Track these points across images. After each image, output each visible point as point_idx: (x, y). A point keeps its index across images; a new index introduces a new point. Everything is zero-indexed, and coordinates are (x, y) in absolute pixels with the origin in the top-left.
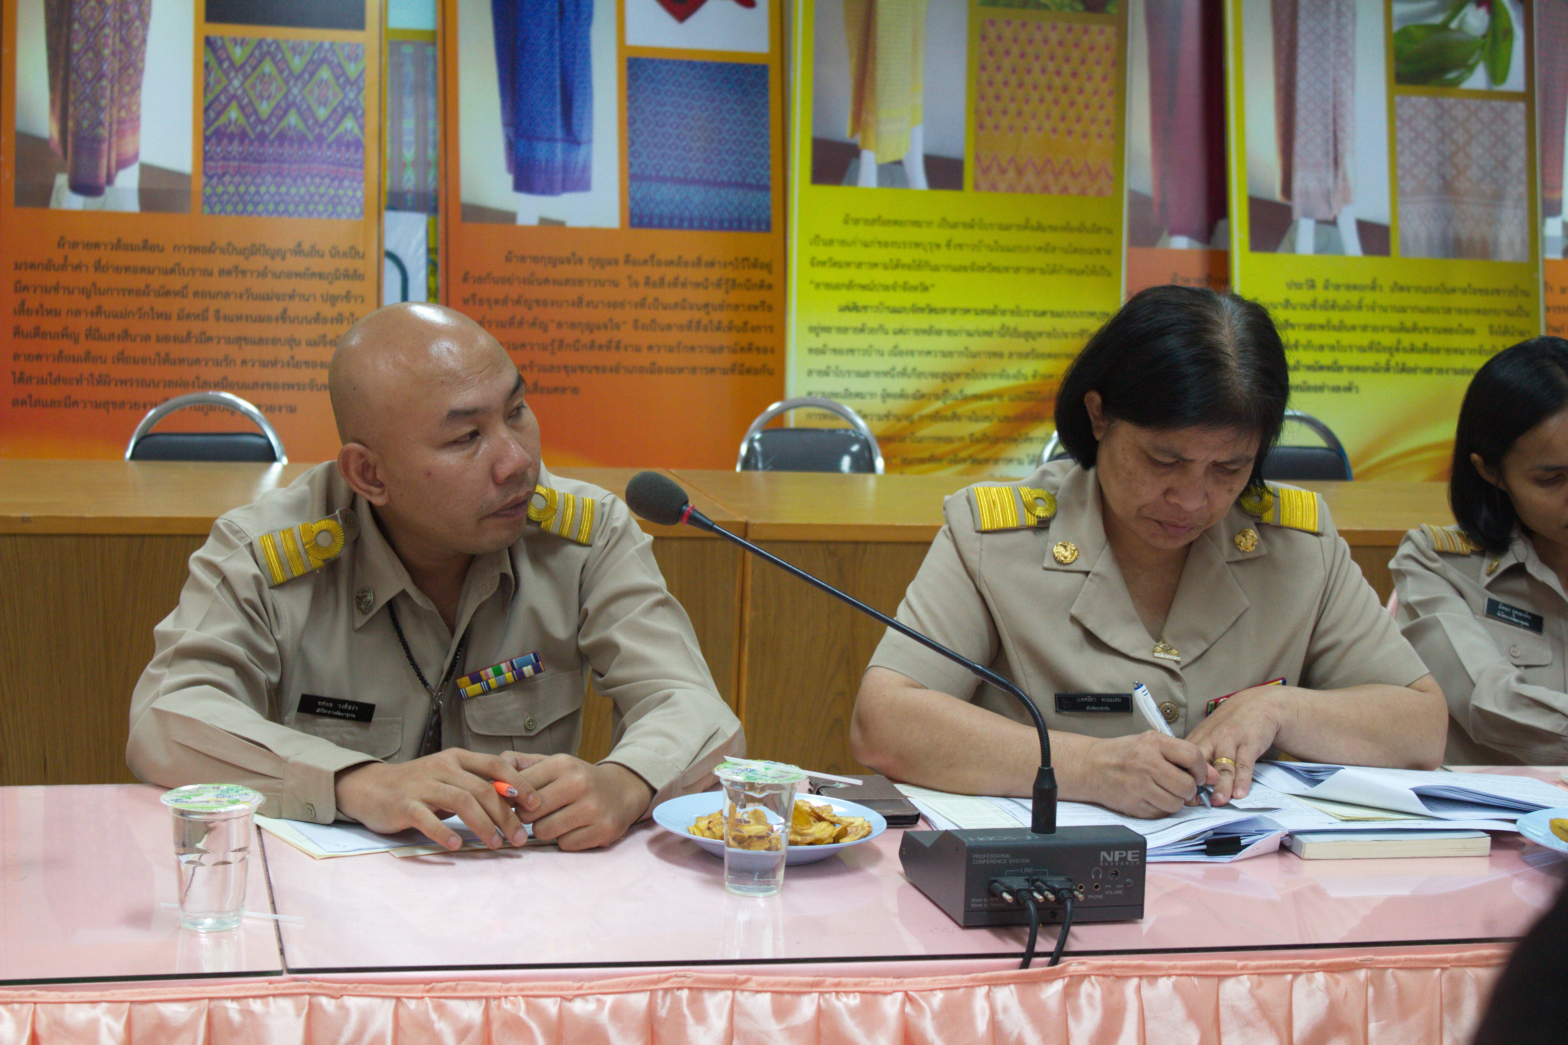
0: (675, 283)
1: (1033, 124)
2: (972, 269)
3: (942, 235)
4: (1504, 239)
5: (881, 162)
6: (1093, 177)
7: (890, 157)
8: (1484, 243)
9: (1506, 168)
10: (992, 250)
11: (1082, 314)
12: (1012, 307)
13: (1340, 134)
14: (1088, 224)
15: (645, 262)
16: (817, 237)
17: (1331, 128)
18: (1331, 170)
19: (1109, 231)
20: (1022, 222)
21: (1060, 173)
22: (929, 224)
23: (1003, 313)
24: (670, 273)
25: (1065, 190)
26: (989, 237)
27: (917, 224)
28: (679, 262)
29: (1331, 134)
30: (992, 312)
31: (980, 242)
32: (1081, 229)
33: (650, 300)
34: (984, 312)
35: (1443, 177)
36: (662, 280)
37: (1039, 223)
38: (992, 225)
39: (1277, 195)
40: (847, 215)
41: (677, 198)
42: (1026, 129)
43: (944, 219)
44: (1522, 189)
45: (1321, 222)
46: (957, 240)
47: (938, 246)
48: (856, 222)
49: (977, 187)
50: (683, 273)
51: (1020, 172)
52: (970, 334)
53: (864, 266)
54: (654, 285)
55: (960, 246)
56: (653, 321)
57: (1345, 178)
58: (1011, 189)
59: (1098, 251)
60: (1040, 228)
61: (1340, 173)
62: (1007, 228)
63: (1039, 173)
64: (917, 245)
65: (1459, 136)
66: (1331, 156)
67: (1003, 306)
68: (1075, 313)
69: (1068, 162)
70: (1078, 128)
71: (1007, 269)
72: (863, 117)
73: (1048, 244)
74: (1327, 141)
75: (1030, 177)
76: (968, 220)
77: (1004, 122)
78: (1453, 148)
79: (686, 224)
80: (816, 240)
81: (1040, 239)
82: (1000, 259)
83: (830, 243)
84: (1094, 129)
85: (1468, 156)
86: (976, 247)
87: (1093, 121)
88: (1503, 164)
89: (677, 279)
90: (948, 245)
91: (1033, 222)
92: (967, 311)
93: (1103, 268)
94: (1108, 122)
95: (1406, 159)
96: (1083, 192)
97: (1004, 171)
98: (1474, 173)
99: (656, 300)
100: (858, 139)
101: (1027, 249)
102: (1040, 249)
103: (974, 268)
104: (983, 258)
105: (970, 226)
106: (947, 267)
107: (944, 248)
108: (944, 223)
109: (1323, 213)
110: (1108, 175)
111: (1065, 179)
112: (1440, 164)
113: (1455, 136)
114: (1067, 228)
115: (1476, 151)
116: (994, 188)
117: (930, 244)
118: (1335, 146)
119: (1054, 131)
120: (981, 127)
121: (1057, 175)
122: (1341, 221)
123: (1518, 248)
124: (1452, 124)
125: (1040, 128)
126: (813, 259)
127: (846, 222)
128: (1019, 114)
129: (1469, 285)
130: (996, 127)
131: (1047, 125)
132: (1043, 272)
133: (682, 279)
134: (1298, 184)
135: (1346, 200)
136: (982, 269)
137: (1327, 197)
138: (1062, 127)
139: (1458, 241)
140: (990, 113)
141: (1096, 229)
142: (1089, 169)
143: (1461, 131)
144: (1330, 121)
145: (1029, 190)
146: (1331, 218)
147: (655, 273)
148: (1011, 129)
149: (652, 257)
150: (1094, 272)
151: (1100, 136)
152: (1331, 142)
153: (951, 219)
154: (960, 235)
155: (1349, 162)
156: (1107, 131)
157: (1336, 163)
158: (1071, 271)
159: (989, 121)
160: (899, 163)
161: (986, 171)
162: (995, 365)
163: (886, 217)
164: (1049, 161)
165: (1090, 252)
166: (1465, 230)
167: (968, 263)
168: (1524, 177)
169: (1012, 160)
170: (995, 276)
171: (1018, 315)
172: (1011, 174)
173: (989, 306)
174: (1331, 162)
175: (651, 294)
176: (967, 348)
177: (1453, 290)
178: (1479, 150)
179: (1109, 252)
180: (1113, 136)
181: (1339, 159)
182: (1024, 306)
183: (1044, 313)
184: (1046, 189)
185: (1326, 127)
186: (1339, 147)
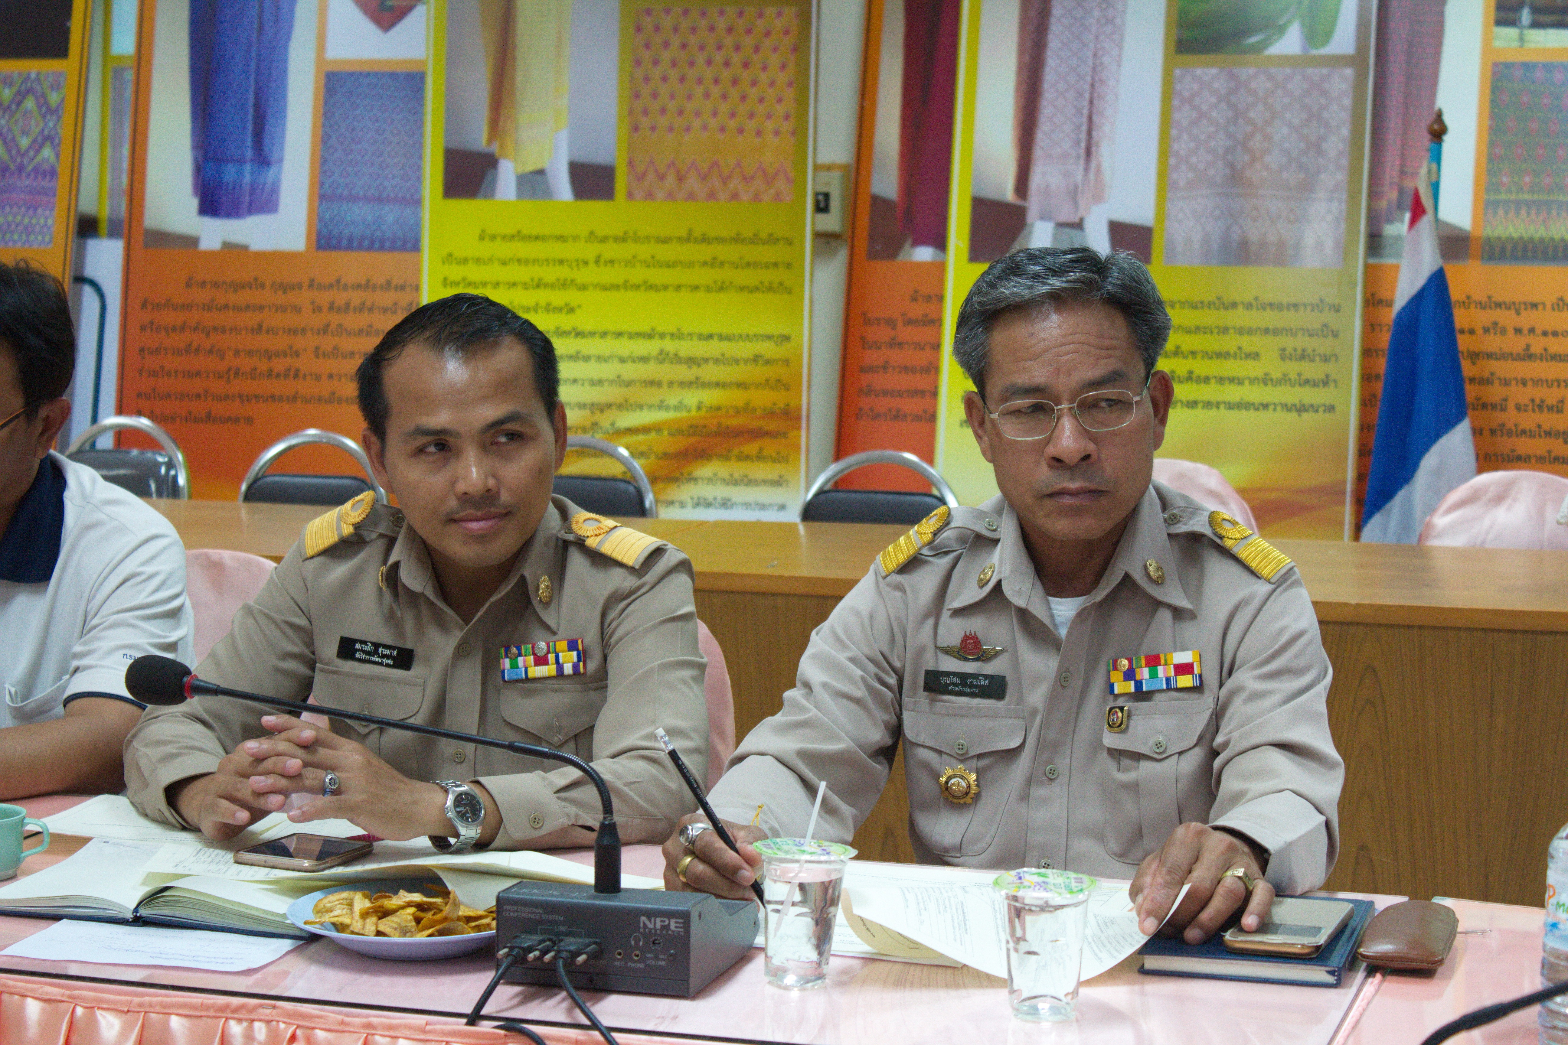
0: (361, 308)
1: (697, 123)
2: (626, 288)
3: (590, 251)
4: (1309, 240)
5: (520, 171)
6: (769, 180)
7: (531, 167)
8: (1281, 245)
9: (1320, 152)
10: (648, 266)
11: (757, 337)
12: (672, 329)
13: (1095, 118)
14: (763, 235)
15: (331, 286)
16: (450, 255)
17: (1086, 112)
18: (1082, 161)
19: (789, 242)
20: (684, 233)
21: (729, 177)
22: (576, 238)
23: (662, 336)
24: (356, 298)
25: (735, 196)
26: (645, 251)
27: (561, 238)
28: (368, 286)
29: (1085, 120)
30: (649, 336)
31: (634, 257)
32: (755, 240)
33: (333, 326)
34: (639, 335)
35: (1231, 166)
36: (347, 305)
37: (704, 235)
38: (648, 238)
39: (1009, 196)
40: (483, 231)
41: (370, 219)
42: (688, 129)
43: (592, 233)
44: (1340, 176)
45: (1060, 225)
46: (607, 256)
47: (586, 263)
48: (493, 238)
49: (630, 196)
50: (369, 297)
51: (681, 179)
52: (622, 360)
53: (501, 286)
54: (339, 309)
55: (612, 262)
56: (336, 348)
57: (1098, 171)
58: (670, 196)
59: (776, 265)
60: (705, 239)
61: (1093, 166)
62: (666, 240)
63: (704, 178)
64: (561, 262)
65: (1257, 114)
66: (1083, 144)
67: (660, 329)
68: (748, 336)
69: (739, 164)
70: (751, 125)
71: (666, 287)
72: (501, 123)
73: (714, 259)
74: (1078, 128)
75: (693, 183)
76: (620, 233)
77: (663, 122)
78: (1249, 129)
79: (377, 245)
80: (449, 258)
81: (704, 252)
82: (658, 276)
83: (464, 261)
84: (770, 126)
85: (1268, 137)
86: (630, 263)
87: (769, 116)
88: (1317, 147)
89: (363, 304)
90: (597, 261)
91: (697, 234)
92: (619, 335)
93: (781, 284)
94: (787, 117)
95: (1183, 145)
96: (757, 198)
97: (662, 178)
98: (1274, 159)
99: (340, 326)
100: (495, 148)
101: (690, 264)
102: (705, 264)
103: (627, 286)
104: (637, 275)
105: (622, 239)
106: (596, 286)
107: (592, 265)
108: (592, 236)
109: (1067, 214)
110: (787, 178)
111: (734, 184)
112: (1228, 150)
113: (1252, 114)
114: (737, 239)
115: (1279, 131)
116: (650, 196)
117: (577, 261)
118: (1089, 134)
119: (722, 129)
120: (636, 129)
121: (725, 180)
122: (1088, 224)
123: (1329, 250)
124: (1250, 99)
125: (705, 128)
126: (445, 279)
127: (482, 238)
128: (681, 112)
129: (1256, 299)
130: (653, 128)
131: (714, 124)
132: (709, 289)
133: (368, 304)
134: (1037, 180)
135: (1098, 197)
136: (637, 287)
137: (1074, 195)
138: (732, 124)
139: (1244, 244)
140: (645, 112)
141: (773, 240)
142: (763, 170)
143: (1261, 107)
144: (1086, 103)
145: (691, 197)
146: (1076, 219)
147: (341, 298)
148: (671, 129)
149: (338, 281)
150: (770, 289)
151: (777, 133)
152: (1084, 128)
153: (601, 232)
154: (610, 250)
155: (1105, 153)
156: (786, 127)
157: (1088, 152)
158: (742, 289)
159: (645, 123)
160: (541, 172)
161: (641, 178)
162: (653, 396)
163: (525, 231)
164: (715, 164)
165: (766, 266)
166: (1254, 232)
167: (620, 281)
168: (1344, 162)
169: (672, 163)
170: (652, 294)
171: (680, 339)
172: (671, 180)
173: (646, 328)
174: (1082, 152)
175: (335, 319)
176: (619, 377)
177: (1234, 305)
178: (1285, 131)
179: (789, 266)
180: (793, 133)
181: (1094, 149)
182: (686, 330)
183: (710, 337)
184: (712, 196)
185: (1079, 111)
186: (1094, 133)
